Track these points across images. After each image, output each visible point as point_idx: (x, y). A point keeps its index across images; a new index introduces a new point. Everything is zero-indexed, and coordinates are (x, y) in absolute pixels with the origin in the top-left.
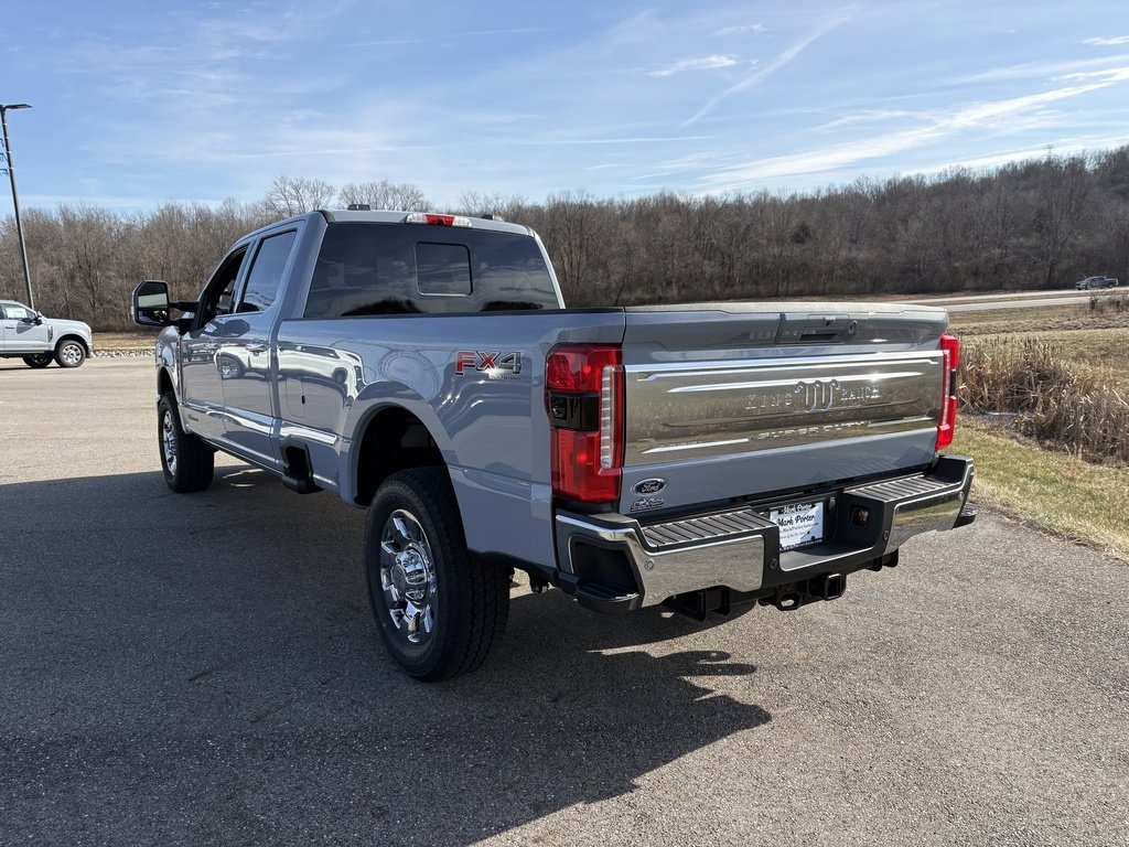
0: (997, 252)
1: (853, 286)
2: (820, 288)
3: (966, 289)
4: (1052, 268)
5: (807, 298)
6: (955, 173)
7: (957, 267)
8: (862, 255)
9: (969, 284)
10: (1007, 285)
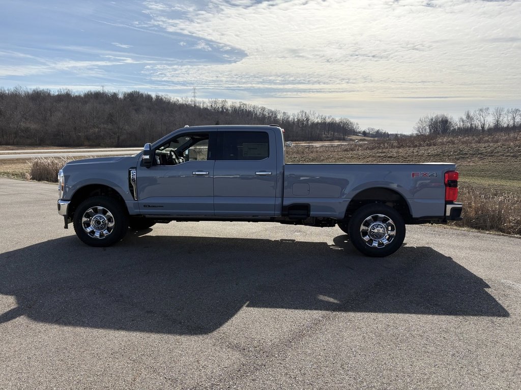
0: (97, 130)
1: (29, 141)
2: (11, 141)
3: (85, 146)
4: (118, 137)
5: (4, 146)
6: (65, 91)
7: (79, 135)
8: (33, 126)
9: (86, 143)
10: (102, 145)
